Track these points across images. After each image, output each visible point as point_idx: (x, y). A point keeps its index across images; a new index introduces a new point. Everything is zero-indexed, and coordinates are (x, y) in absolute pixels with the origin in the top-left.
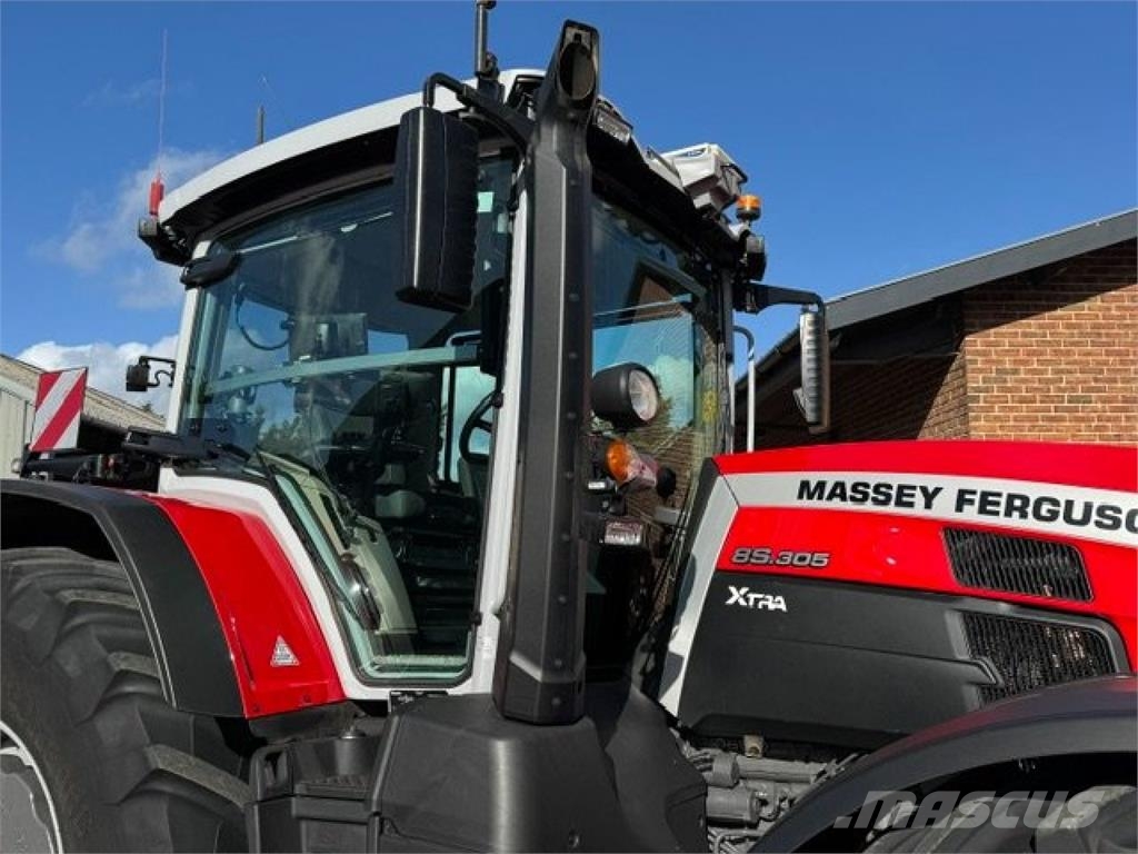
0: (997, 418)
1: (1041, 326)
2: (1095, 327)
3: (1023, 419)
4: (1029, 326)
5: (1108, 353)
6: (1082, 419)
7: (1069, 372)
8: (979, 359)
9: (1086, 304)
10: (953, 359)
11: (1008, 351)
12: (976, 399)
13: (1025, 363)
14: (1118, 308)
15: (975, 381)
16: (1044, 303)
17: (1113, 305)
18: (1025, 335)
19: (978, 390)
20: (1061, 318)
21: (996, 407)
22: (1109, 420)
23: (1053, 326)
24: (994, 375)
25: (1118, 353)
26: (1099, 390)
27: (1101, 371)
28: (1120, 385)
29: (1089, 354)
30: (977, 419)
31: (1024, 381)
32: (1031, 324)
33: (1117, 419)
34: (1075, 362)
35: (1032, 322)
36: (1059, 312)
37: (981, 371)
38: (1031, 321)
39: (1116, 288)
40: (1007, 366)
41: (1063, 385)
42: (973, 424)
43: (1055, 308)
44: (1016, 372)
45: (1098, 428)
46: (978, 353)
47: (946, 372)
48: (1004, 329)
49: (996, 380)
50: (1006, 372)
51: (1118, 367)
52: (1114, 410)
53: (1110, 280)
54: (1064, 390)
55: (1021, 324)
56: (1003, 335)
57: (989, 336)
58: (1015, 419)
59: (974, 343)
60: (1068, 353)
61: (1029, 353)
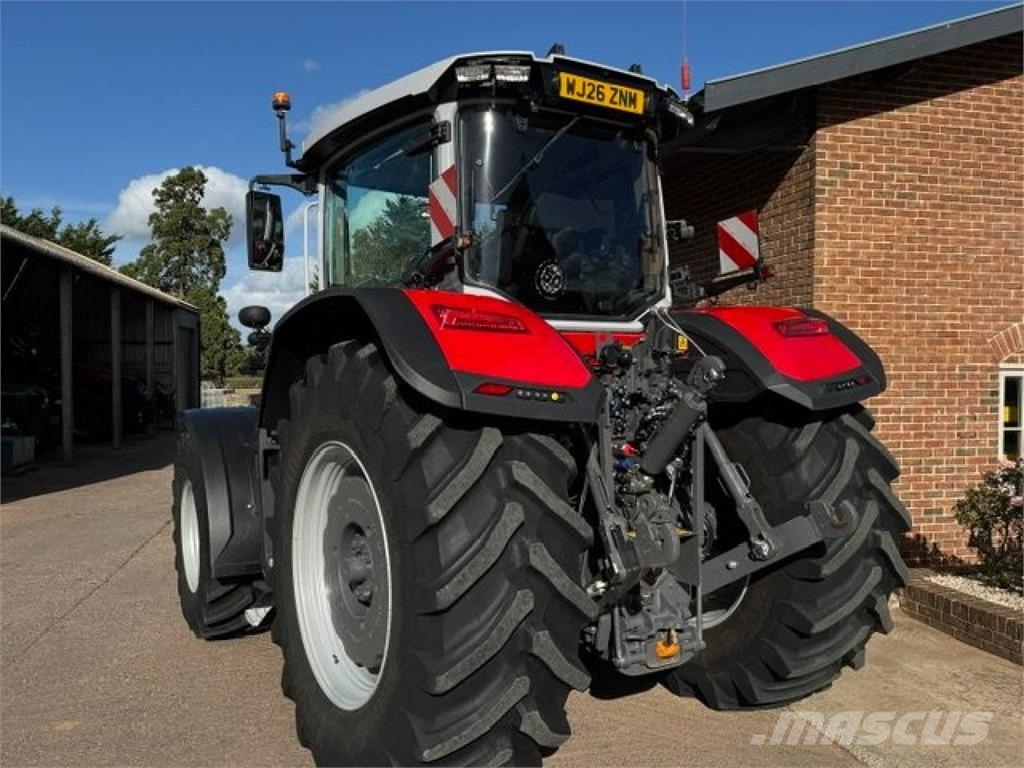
0: (838, 210)
1: (880, 125)
2: (924, 128)
3: (859, 211)
4: (870, 124)
5: (932, 154)
6: (907, 214)
7: (900, 169)
8: (827, 152)
9: (918, 106)
10: (801, 152)
11: (850, 146)
12: (822, 191)
13: (864, 158)
14: (944, 112)
15: (822, 175)
16: (883, 103)
17: (940, 108)
18: (867, 132)
19: (824, 183)
20: (896, 118)
21: (838, 198)
22: (928, 215)
23: (890, 126)
24: (838, 169)
25: (940, 154)
26: (923, 189)
27: (925, 171)
28: (939, 185)
29: (917, 153)
30: (821, 209)
31: (863, 176)
32: (871, 123)
33: (935, 215)
34: (905, 161)
35: (873, 120)
36: (895, 113)
37: (827, 164)
39: (943, 95)
40: (850, 161)
41: (894, 183)
42: (818, 214)
43: (891, 108)
44: (856, 167)
45: (919, 223)
46: (826, 147)
47: (791, 165)
48: (850, 125)
49: (839, 174)
50: (848, 166)
51: (939, 167)
52: (934, 206)
53: (940, 87)
54: (894, 187)
55: (864, 122)
56: (849, 131)
57: (836, 131)
58: (853, 212)
59: (824, 136)
60: (901, 152)
61: (869, 150)
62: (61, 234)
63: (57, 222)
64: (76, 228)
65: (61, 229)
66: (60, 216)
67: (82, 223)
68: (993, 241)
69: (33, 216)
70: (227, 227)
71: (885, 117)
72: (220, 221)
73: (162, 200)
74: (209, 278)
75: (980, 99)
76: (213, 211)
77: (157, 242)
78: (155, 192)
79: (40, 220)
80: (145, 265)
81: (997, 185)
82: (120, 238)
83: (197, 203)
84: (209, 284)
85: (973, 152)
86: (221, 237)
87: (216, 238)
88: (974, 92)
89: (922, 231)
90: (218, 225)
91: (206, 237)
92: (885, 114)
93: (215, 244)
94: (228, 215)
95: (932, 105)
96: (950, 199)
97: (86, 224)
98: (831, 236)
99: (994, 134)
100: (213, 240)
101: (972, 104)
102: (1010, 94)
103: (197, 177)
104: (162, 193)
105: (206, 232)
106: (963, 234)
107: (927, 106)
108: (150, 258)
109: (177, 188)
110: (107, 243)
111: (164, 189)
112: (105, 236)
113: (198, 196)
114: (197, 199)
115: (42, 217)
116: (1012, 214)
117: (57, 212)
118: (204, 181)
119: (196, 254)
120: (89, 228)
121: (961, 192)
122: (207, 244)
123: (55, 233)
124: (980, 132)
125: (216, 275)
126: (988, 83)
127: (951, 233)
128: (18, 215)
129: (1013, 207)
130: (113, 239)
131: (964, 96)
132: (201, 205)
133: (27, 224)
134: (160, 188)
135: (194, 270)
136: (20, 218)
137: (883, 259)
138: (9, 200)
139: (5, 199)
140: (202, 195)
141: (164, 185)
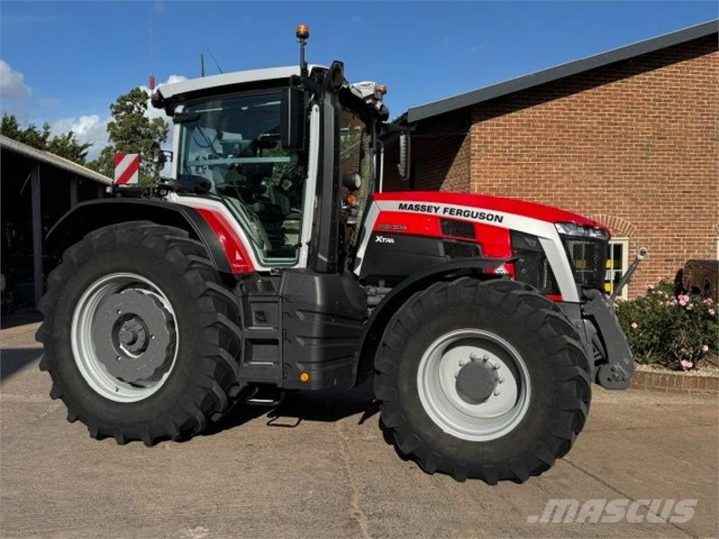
0: (483, 164)
1: (504, 121)
2: (528, 121)
3: (494, 164)
5: (534, 135)
6: (519, 164)
7: (515, 143)
8: (477, 136)
9: (525, 110)
10: (466, 135)
11: (489, 133)
12: (474, 155)
13: (496, 138)
14: (539, 113)
15: (474, 147)
16: (506, 109)
17: (537, 111)
18: (498, 125)
19: (475, 151)
20: (513, 117)
21: (483, 158)
22: (530, 164)
23: (510, 121)
24: (483, 144)
25: (537, 135)
26: (528, 152)
27: (529, 143)
28: (536, 149)
29: (525, 135)
30: (474, 163)
31: (495, 147)
32: (500, 119)
33: (534, 165)
34: (518, 138)
36: (513, 114)
37: (477, 142)
38: (501, 118)
39: (539, 104)
40: (489, 140)
41: (512, 149)
42: (472, 166)
43: (511, 112)
44: (492, 142)
45: (525, 168)
46: (476, 133)
47: (463, 140)
48: (489, 121)
49: (483, 147)
50: (488, 142)
51: (536, 141)
52: (533, 160)
53: (537, 100)
54: (512, 151)
56: (487, 125)
57: (481, 125)
58: (491, 164)
59: (475, 129)
60: (515, 134)
61: (499, 134)
62: (50, 143)
63: (47, 135)
64: (60, 138)
65: (50, 139)
66: (49, 131)
67: (63, 134)
68: (566, 176)
69: (30, 130)
70: (165, 133)
71: (507, 117)
72: (160, 128)
73: (115, 113)
74: (152, 170)
75: (560, 105)
76: (153, 120)
77: (114, 145)
78: (112, 106)
79: (35, 133)
80: (105, 162)
81: (568, 148)
82: (91, 145)
83: (142, 114)
84: (152, 175)
85: (555, 133)
86: (160, 140)
87: (157, 140)
88: (556, 102)
89: (527, 173)
90: (158, 132)
91: (150, 141)
92: (507, 115)
93: (156, 145)
94: (165, 123)
95: (533, 109)
96: (543, 156)
97: (67, 135)
98: (479, 177)
99: (567, 123)
100: (155, 143)
101: (554, 107)
102: (576, 101)
103: (142, 96)
104: (117, 107)
105: (150, 136)
106: (550, 173)
107: (530, 110)
108: (109, 157)
109: (128, 103)
110: (82, 148)
111: (119, 104)
112: (80, 144)
113: (143, 109)
114: (142, 111)
115: (36, 130)
116: (577, 162)
117: (46, 127)
119: (142, 154)
120: (69, 138)
121: (549, 152)
122: (150, 146)
123: (45, 142)
124: (559, 122)
125: (157, 168)
126: (563, 96)
127: (543, 173)
128: (19, 129)
129: (577, 159)
130: (86, 146)
131: (550, 104)
132: (145, 115)
133: (25, 136)
134: (116, 103)
136: (20, 132)
137: (506, 187)
138: (12, 118)
139: (9, 116)
140: (146, 109)
141: (119, 101)
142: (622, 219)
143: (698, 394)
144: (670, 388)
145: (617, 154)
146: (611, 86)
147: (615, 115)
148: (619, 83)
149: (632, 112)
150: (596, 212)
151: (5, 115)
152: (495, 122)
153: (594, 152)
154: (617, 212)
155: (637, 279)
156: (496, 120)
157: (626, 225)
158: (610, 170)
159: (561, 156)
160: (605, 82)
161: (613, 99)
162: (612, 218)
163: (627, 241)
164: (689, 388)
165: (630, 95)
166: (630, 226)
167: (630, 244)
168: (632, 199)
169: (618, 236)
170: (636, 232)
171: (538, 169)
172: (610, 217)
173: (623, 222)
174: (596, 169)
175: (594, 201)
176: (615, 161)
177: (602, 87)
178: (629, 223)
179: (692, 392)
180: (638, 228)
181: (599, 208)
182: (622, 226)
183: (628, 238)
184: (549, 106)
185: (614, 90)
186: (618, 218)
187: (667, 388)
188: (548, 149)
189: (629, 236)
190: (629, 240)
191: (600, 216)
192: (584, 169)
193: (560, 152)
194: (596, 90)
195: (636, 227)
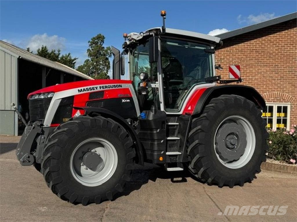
1: (230, 49)
2: (241, 49)
5: (244, 55)
7: (235, 59)
9: (240, 44)
11: (222, 55)
16: (231, 44)
17: (246, 45)
18: (227, 51)
20: (234, 47)
23: (233, 49)
25: (245, 55)
27: (242, 59)
29: (240, 55)
31: (226, 61)
33: (244, 69)
34: (236, 57)
36: (234, 46)
38: (229, 48)
39: (247, 41)
40: (222, 58)
41: (233, 62)
43: (233, 45)
44: (224, 59)
48: (223, 50)
49: (220, 61)
50: (222, 59)
51: (245, 58)
53: (246, 40)
56: (222, 51)
60: (235, 55)
61: (227, 55)
62: (60, 58)
63: (59, 54)
64: (64, 56)
65: (60, 56)
66: (60, 52)
67: (66, 54)
68: (259, 74)
69: (52, 52)
70: (111, 53)
71: (231, 47)
72: (109, 51)
73: (91, 45)
75: (257, 42)
76: (107, 48)
77: (90, 59)
78: (89, 42)
79: (55, 54)
80: (86, 66)
81: (261, 61)
82: (77, 59)
84: (105, 71)
85: (254, 54)
87: (108, 57)
88: (255, 40)
90: (108, 53)
91: (104, 57)
93: (107, 59)
95: (244, 44)
96: (248, 65)
97: (68, 54)
99: (260, 50)
101: (254, 43)
102: (265, 40)
103: (102, 37)
104: (91, 43)
105: (104, 55)
106: (251, 73)
107: (243, 44)
108: (87, 64)
109: (96, 41)
110: (73, 60)
112: (73, 58)
113: (102, 43)
115: (55, 52)
116: (265, 68)
118: (104, 38)
119: (101, 62)
120: (68, 56)
121: (251, 63)
122: (105, 59)
123: (58, 58)
124: (257, 49)
125: (107, 68)
126: (259, 38)
127: (248, 73)
128: (48, 51)
129: (265, 66)
130: (75, 59)
131: (252, 41)
132: (103, 46)
133: (51, 55)
134: (91, 41)
135: (101, 67)
136: (48, 53)
138: (45, 47)
139: (44, 46)
140: (104, 43)
141: (92, 39)
142: (287, 94)
143: (295, 174)
144: (283, 171)
145: (285, 64)
146: (282, 33)
147: (284, 46)
148: (286, 31)
149: (293, 45)
150: (274, 91)
151: (43, 46)
152: (226, 50)
153: (274, 63)
154: (285, 91)
155: (294, 122)
156: (226, 49)
157: (289, 98)
158: (281, 71)
159: (257, 65)
160: (279, 31)
161: (283, 39)
162: (282, 94)
163: (290, 105)
164: (291, 171)
165: (292, 37)
166: (291, 98)
167: (291, 106)
168: (292, 85)
169: (285, 102)
170: (294, 100)
171: (246, 71)
172: (281, 93)
173: (288, 96)
174: (274, 71)
175: (274, 86)
176: (284, 67)
177: (278, 33)
178: (291, 96)
179: (292, 173)
180: (295, 98)
181: (275, 89)
182: (287, 97)
183: (290, 103)
184: (252, 43)
185: (284, 35)
186: (285, 94)
187: (282, 171)
188: (251, 62)
189: (290, 102)
190: (291, 104)
191: (276, 92)
192: (269, 71)
193: (257, 63)
194: (275, 35)
195: (294, 98)
